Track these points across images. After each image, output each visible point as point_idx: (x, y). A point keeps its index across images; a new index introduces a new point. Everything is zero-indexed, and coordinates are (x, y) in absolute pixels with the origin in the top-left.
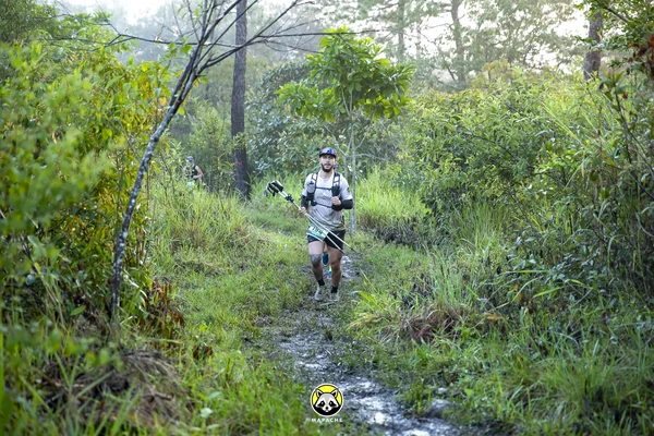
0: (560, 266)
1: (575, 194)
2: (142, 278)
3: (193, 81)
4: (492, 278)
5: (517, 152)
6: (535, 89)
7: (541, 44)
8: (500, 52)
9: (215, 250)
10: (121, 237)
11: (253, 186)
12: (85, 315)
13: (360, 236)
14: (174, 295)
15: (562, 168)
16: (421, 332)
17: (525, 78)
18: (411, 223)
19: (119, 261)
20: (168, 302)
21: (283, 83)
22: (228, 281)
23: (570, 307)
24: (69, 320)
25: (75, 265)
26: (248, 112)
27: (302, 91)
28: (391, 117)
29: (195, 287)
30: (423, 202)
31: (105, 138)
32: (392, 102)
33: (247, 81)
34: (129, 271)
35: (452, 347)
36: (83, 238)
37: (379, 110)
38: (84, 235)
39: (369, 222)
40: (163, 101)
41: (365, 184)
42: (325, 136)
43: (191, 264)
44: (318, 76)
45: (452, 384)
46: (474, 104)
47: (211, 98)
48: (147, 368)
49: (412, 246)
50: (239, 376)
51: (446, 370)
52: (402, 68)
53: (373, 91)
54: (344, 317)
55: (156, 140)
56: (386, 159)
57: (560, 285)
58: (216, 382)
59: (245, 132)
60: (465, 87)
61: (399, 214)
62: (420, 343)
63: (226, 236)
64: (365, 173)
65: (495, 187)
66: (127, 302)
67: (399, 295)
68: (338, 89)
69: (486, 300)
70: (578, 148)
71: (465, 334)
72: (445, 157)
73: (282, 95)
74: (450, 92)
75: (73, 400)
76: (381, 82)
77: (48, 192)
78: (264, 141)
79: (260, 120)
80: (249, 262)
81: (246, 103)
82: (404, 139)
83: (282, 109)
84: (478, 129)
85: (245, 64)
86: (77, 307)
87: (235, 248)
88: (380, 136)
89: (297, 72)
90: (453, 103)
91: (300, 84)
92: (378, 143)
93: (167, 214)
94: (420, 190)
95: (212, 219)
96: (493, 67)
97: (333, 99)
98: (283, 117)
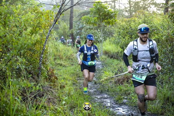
1: (161, 45)
2: (46, 67)
3: (60, 15)
6: (151, 17)
7: (152, 5)
8: (141, 7)
9: (65, 60)
10: (41, 57)
12: (32, 77)
13: (104, 56)
14: (55, 72)
15: (158, 38)
16: (120, 82)
17: (148, 14)
18: (117, 53)
19: (41, 63)
20: (53, 74)
21: (83, 16)
22: (69, 68)
23: (160, 76)
24: (28, 78)
25: (29, 64)
26: (74, 24)
27: (89, 18)
28: (112, 25)
29: (60, 70)
30: (121, 48)
31: (37, 30)
32: (112, 21)
33: (74, 15)
34: (43, 65)
35: (128, 86)
36: (31, 57)
37: (109, 23)
38: (31, 56)
39: (106, 53)
40: (52, 21)
41: (105, 43)
42: (94, 30)
43: (59, 64)
44: (93, 14)
45: (128, 96)
46: (134, 21)
47: (64, 20)
48: (48, 91)
49: (117, 59)
50: (72, 93)
51: (127, 92)
52: (115, 12)
53: (107, 18)
54: (99, 78)
55: (50, 31)
56: (110, 36)
58: (66, 95)
59: (73, 29)
60: (132, 17)
61: (114, 51)
62: (120, 85)
63: (68, 56)
64: (105, 40)
66: (43, 74)
67: (114, 72)
68: (98, 17)
70: (162, 33)
72: (127, 36)
73: (83, 19)
74: (128, 18)
75: (29, 99)
76: (109, 15)
77: (23, 44)
78: (78, 31)
79: (77, 26)
80: (74, 63)
81: (73, 21)
82: (115, 31)
83: (83, 23)
84: (135, 28)
85: (73, 11)
86: (30, 75)
87: (70, 60)
88: (109, 30)
89: (87, 13)
90: (128, 21)
91: (88, 16)
92: (108, 32)
93: (53, 50)
94: (120, 44)
95: (64, 52)
96: (139, 11)
97: (96, 20)
98: (83, 25)
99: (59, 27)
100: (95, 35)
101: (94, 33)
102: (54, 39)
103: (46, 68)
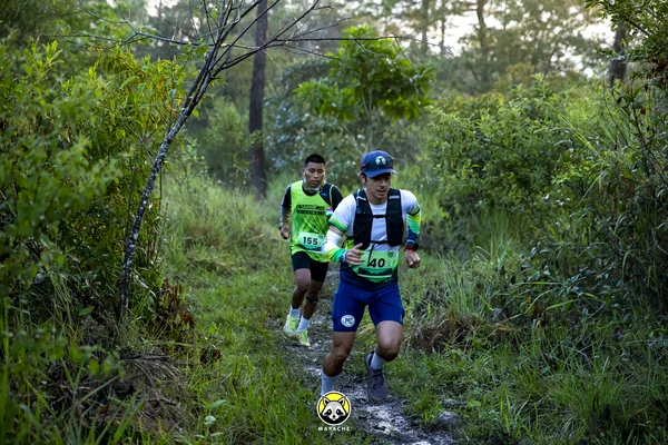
0: (575, 278)
1: (593, 205)
2: (153, 278)
3: (208, 83)
4: (506, 287)
5: (535, 160)
6: (556, 97)
7: (567, 46)
8: (525, 53)
9: (228, 249)
10: (132, 239)
11: (270, 184)
12: (94, 316)
14: (184, 296)
15: (580, 179)
16: (432, 341)
17: (547, 84)
18: (428, 227)
19: (129, 262)
20: (178, 303)
21: (302, 81)
22: (241, 281)
23: (582, 321)
24: (77, 319)
25: (84, 265)
26: (267, 108)
27: (321, 89)
28: (411, 118)
29: (206, 286)
30: (441, 206)
31: (118, 138)
32: (412, 103)
33: (267, 76)
34: (140, 271)
35: (463, 358)
37: (399, 111)
38: (95, 236)
40: (178, 102)
42: (344, 134)
43: (203, 263)
44: (339, 74)
45: (460, 396)
46: (493, 110)
47: (230, 94)
48: (153, 371)
49: (428, 250)
50: (246, 382)
51: (455, 382)
53: (393, 92)
55: (169, 142)
56: (405, 160)
57: (574, 298)
58: (222, 388)
59: (263, 129)
60: (488, 89)
62: (431, 352)
65: (513, 195)
66: (135, 303)
67: (412, 302)
68: (357, 89)
69: (498, 310)
70: (596, 161)
71: (476, 344)
72: (463, 163)
73: (300, 94)
74: (472, 94)
75: (77, 404)
76: (402, 82)
77: (56, 199)
78: (282, 138)
79: (279, 117)
80: (262, 262)
81: (265, 98)
82: (424, 140)
83: (301, 105)
84: (496, 136)
85: (264, 60)
86: (85, 307)
87: (248, 248)
88: (399, 137)
89: (318, 69)
90: (473, 107)
91: (320, 83)
92: (398, 144)
93: (181, 211)
94: (438, 193)
95: (226, 217)
96: (517, 70)
97: (352, 98)
98: (301, 115)
99: (210, 118)
100: (344, 154)
101: (342, 147)
102: (189, 167)
103: (151, 279)
